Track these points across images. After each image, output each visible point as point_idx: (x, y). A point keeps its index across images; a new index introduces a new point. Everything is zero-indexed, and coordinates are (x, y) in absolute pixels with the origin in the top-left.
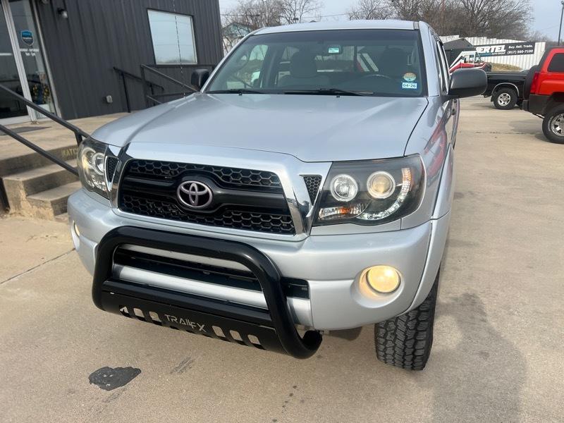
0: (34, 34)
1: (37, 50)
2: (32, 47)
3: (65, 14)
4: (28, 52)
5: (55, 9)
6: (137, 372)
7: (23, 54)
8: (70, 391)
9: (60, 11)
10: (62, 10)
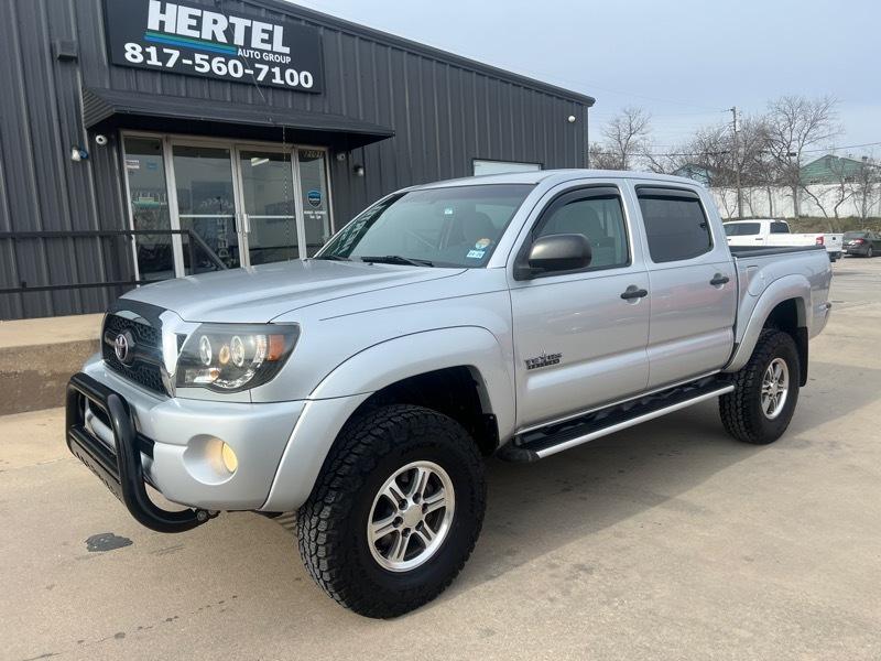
0: (323, 195)
1: (324, 213)
2: (320, 209)
3: (361, 172)
4: (314, 214)
5: (351, 166)
6: (131, 543)
7: (306, 217)
8: (65, 544)
9: (356, 169)
10: (359, 167)
